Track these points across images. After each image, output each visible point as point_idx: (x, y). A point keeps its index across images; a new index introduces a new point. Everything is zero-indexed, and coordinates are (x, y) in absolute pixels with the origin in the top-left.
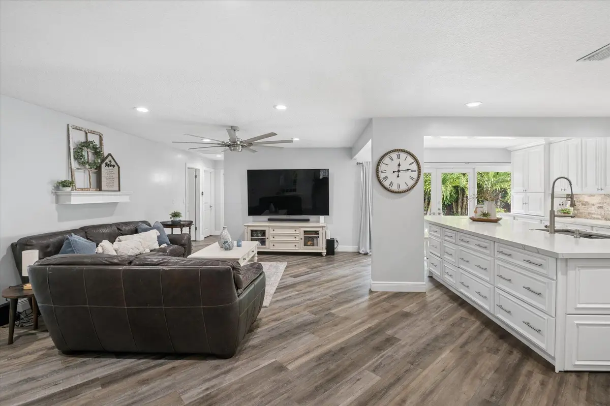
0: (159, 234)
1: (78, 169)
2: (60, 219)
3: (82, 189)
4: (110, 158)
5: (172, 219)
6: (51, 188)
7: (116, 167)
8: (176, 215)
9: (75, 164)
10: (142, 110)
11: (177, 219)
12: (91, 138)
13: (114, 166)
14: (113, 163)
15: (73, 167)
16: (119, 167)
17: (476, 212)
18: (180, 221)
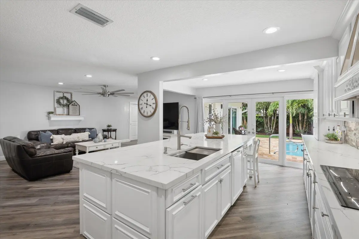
0: (90, 134)
1: (58, 107)
2: (50, 126)
3: (59, 115)
4: (74, 102)
5: (107, 128)
6: (46, 114)
7: (78, 106)
8: (109, 126)
9: (56, 105)
10: (61, 84)
11: (109, 128)
12: (65, 95)
13: (76, 105)
14: (76, 104)
15: (55, 106)
16: (79, 106)
17: (209, 131)
18: (111, 129)
